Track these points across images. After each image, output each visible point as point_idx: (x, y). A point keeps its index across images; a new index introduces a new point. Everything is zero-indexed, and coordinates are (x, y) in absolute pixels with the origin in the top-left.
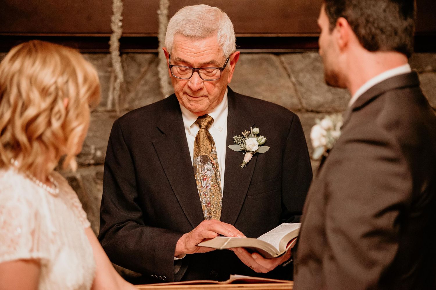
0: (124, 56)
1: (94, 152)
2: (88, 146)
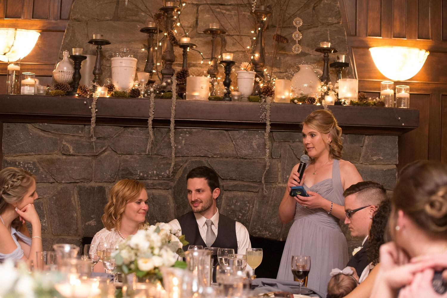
0: (155, 129)
1: (139, 173)
2: (137, 171)
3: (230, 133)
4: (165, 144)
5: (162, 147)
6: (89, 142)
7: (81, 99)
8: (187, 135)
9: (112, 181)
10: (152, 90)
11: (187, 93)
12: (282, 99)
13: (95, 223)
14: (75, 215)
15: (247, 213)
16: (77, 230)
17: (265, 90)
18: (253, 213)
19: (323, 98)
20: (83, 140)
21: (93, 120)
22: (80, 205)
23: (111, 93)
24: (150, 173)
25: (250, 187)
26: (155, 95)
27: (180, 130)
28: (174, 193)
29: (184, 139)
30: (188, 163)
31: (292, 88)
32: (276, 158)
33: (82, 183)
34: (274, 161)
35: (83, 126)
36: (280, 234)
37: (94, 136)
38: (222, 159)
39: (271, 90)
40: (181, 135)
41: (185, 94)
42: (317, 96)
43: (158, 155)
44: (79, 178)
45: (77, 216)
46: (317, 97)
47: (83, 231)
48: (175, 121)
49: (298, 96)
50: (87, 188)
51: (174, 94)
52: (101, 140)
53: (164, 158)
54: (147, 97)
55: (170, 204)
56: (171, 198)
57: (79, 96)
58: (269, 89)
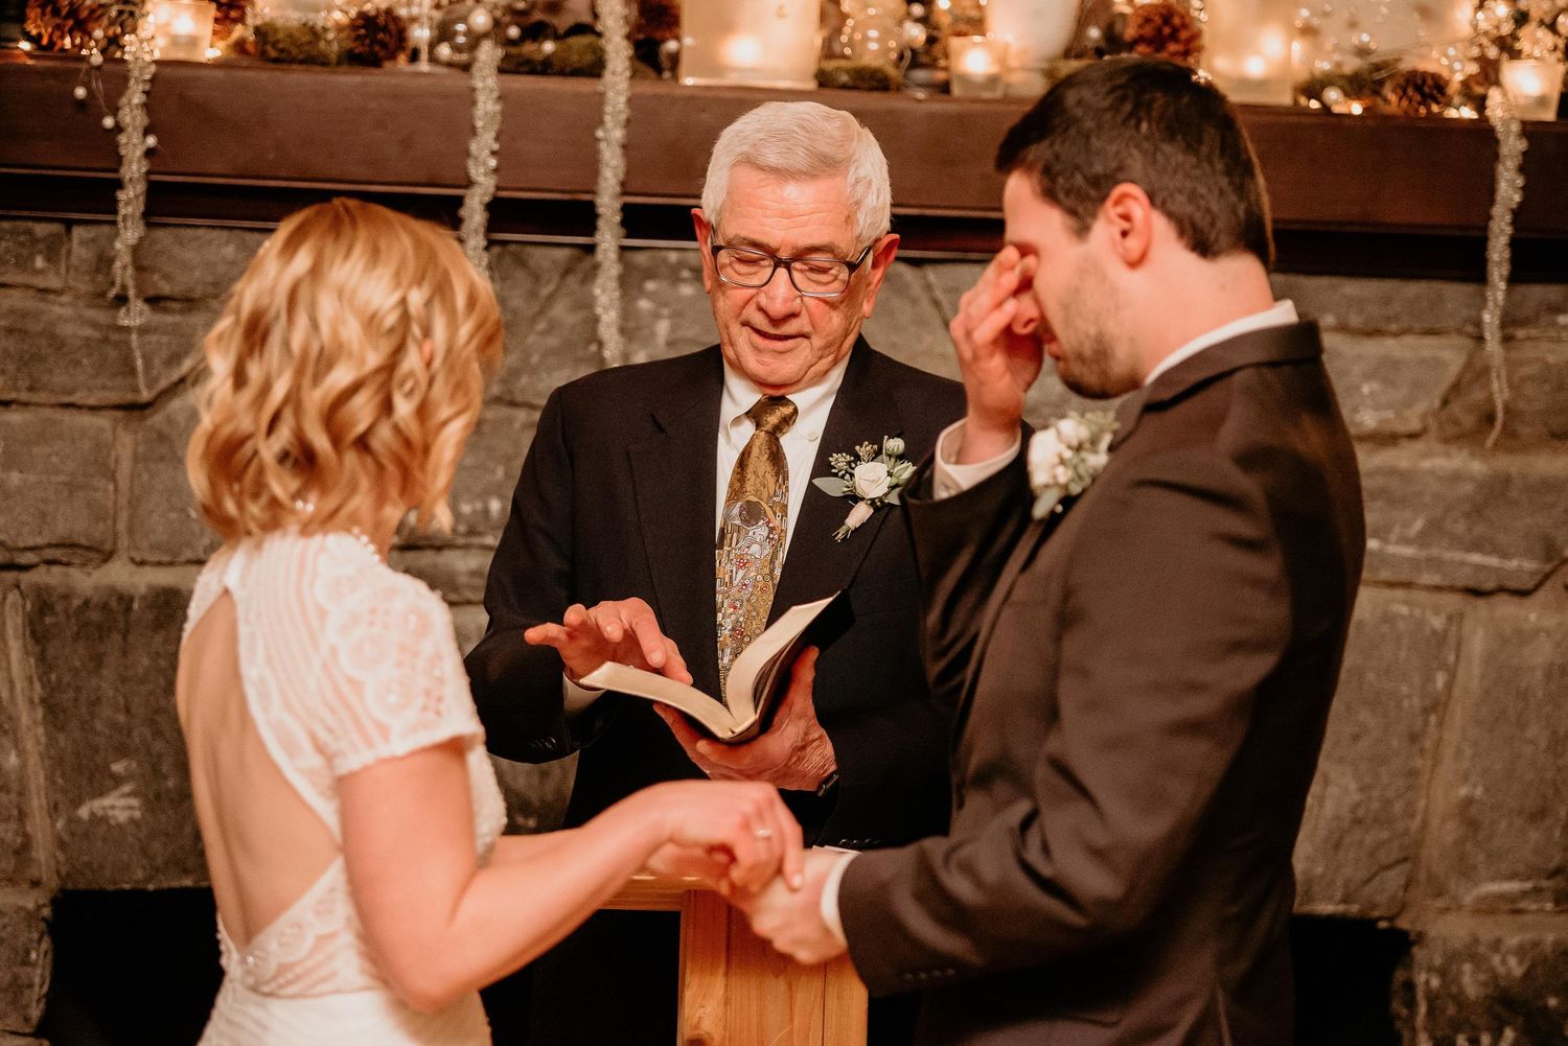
3: (932, 274)
4: (553, 341)
5: (535, 359)
6: (94, 325)
7: (53, 73)
8: (687, 290)
10: (481, 19)
11: (688, 41)
12: (1245, 83)
13: (131, 808)
14: (13, 760)
16: (23, 850)
17: (1148, 31)
19: (1489, 73)
20: (60, 310)
21: (131, 199)
22: (43, 701)
23: (229, 33)
26: (500, 52)
27: (640, 258)
29: (665, 312)
31: (1305, 13)
33: (55, 569)
35: (56, 228)
37: (137, 297)
39: (1185, 26)
40: (650, 286)
41: (672, 45)
42: (1457, 66)
44: (39, 541)
45: (23, 766)
46: (1458, 70)
47: (61, 857)
48: (626, 209)
49: (1339, 65)
50: (87, 603)
51: (618, 52)
52: (166, 311)
54: (450, 65)
57: (43, 48)
58: (1176, 21)
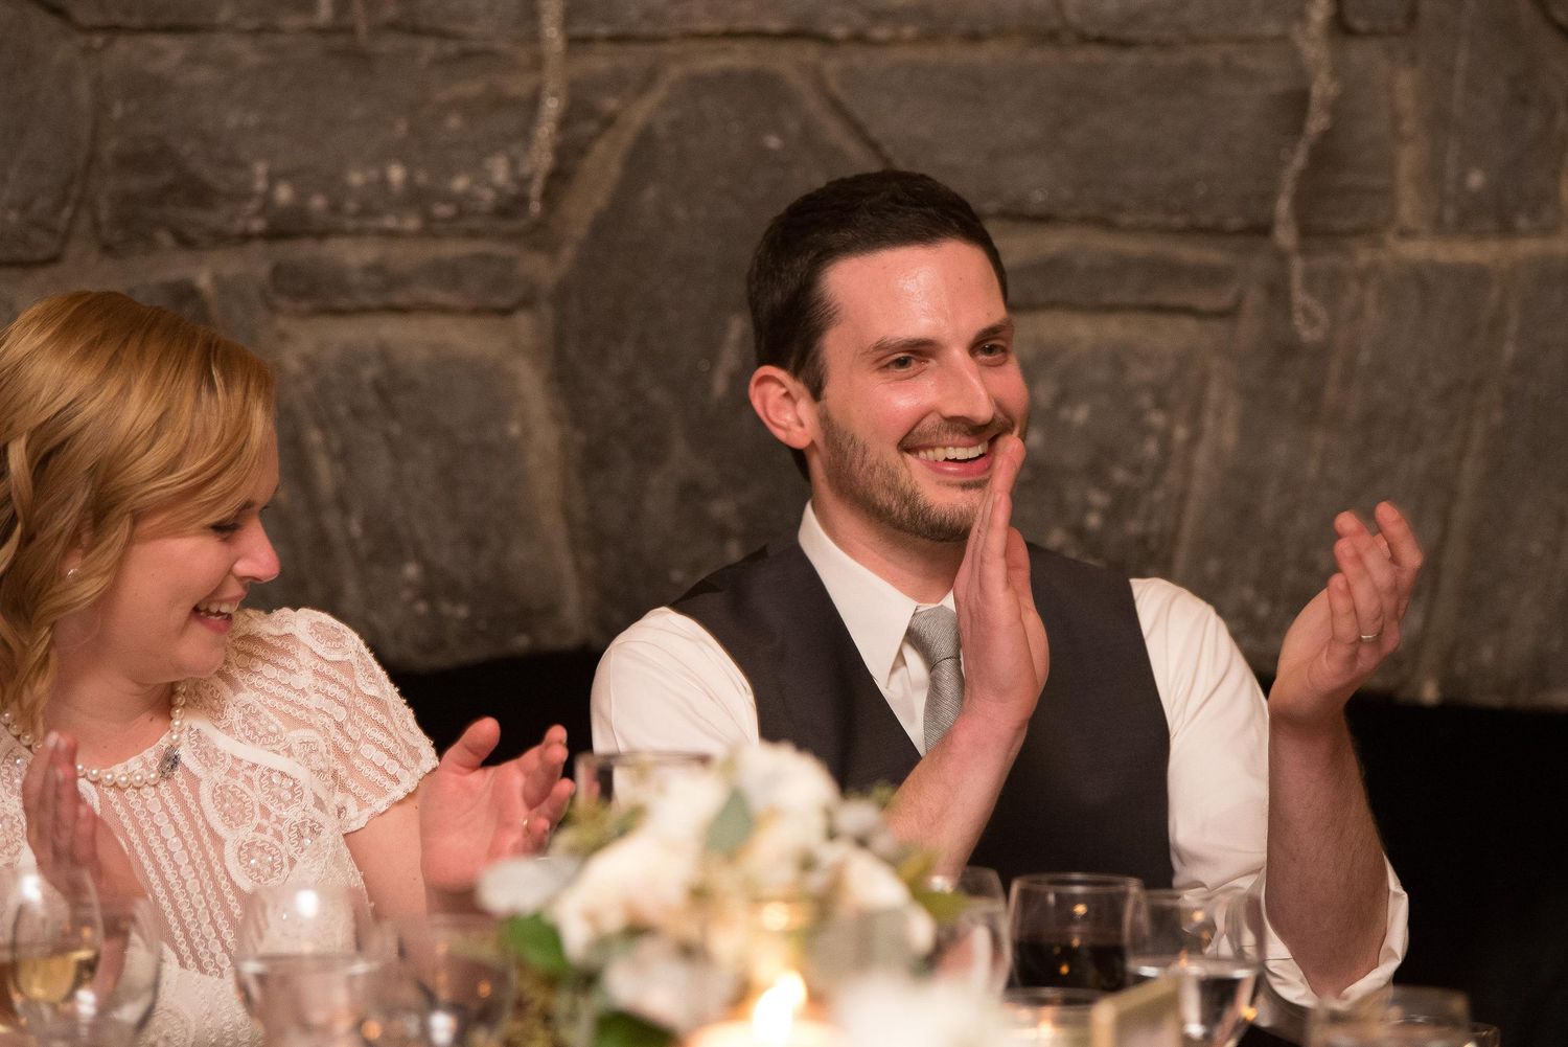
1: (260, 185)
2: (243, 166)
9: (40, 255)
15: (1152, 486)
18: (1198, 486)
24: (356, 178)
25: (1171, 271)
28: (560, 339)
30: (659, 93)
32: (1373, 33)
34: (1360, 54)
36: (1416, 646)
38: (932, 54)
43: (417, 31)
53: (466, 55)
55: (526, 433)
56: (530, 383)
